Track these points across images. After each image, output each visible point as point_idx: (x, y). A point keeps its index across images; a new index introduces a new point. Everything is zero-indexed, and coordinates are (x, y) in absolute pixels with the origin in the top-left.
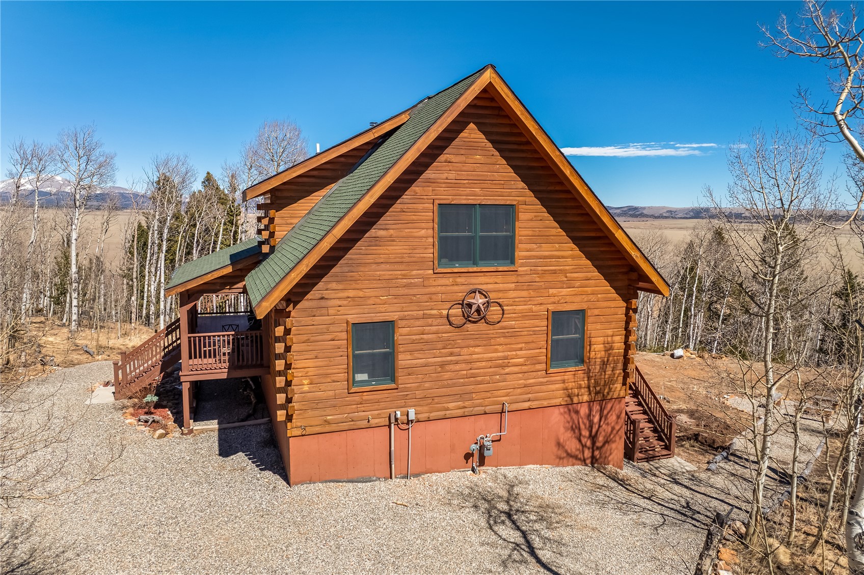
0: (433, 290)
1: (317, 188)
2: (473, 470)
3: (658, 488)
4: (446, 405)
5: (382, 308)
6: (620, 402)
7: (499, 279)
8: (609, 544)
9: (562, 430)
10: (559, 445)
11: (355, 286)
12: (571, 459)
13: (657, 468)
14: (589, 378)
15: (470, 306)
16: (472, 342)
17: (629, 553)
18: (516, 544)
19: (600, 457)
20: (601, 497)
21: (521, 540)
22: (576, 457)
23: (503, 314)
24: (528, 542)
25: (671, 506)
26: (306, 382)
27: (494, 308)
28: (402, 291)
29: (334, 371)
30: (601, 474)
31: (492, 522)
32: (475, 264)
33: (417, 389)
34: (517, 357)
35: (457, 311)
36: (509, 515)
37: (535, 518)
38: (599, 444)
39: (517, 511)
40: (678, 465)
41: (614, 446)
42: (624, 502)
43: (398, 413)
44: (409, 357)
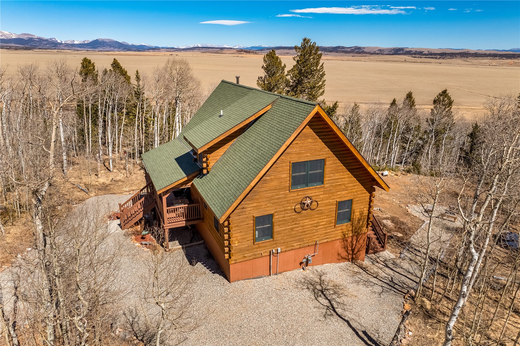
0: (288, 199)
1: (228, 142)
2: (303, 269)
3: (380, 271)
4: (293, 245)
5: (268, 209)
6: (365, 234)
7: (317, 191)
8: (362, 303)
9: (340, 248)
10: (339, 254)
11: (256, 201)
12: (343, 260)
13: (378, 257)
14: (352, 227)
15: (304, 204)
16: (304, 218)
17: (370, 307)
18: (327, 306)
19: (355, 257)
20: (357, 279)
21: (329, 305)
22: (345, 259)
23: (318, 205)
24: (332, 305)
25: (385, 281)
26: (236, 242)
27: (314, 203)
28: (276, 201)
29: (248, 237)
30: (356, 266)
31: (316, 296)
32: (307, 186)
33: (281, 240)
34: (323, 222)
35: (299, 206)
36: (322, 292)
37: (332, 292)
38: (355, 252)
39: (325, 289)
40: (387, 255)
41: (361, 252)
42: (366, 280)
43: (274, 250)
44: (278, 227)
